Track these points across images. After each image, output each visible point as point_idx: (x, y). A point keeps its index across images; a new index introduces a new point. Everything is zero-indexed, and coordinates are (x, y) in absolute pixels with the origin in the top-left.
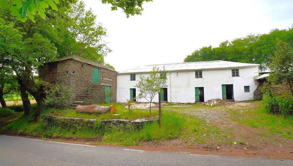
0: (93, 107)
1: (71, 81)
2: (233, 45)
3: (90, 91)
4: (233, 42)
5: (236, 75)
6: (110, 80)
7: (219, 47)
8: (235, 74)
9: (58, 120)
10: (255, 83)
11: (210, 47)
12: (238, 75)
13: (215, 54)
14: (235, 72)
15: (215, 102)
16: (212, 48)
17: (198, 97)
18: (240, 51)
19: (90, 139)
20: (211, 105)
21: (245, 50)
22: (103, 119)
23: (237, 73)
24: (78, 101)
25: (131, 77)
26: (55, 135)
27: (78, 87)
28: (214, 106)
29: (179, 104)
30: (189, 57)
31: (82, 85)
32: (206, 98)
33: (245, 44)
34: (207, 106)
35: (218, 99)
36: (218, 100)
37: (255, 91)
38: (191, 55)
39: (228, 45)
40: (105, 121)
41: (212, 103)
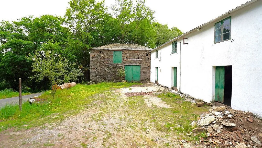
1: (91, 64)
6: (138, 59)
17: (222, 92)
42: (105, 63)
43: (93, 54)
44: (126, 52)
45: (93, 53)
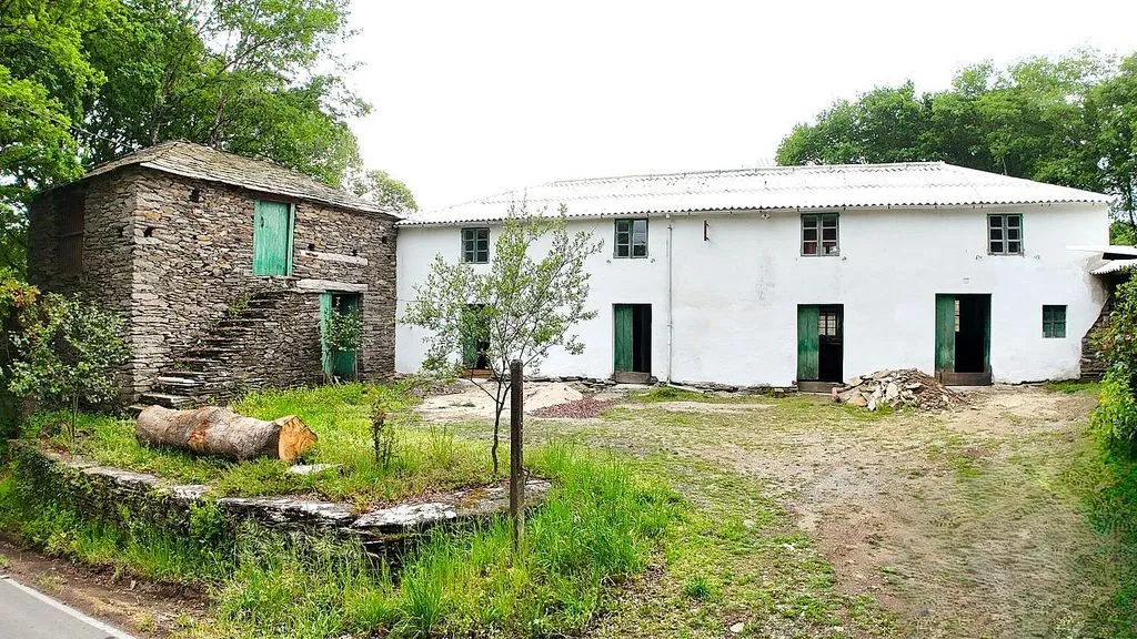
0: (206, 423)
1: (137, 277)
2: (1015, 84)
3: (238, 324)
4: (1015, 73)
5: (1006, 248)
6: (353, 260)
7: (951, 91)
8: (1005, 241)
9: (60, 475)
10: (1094, 290)
11: (908, 89)
12: (1015, 248)
13: (930, 125)
14: (1005, 230)
15: (893, 391)
16: (918, 96)
17: (814, 357)
18: (1043, 118)
19: (173, 590)
20: (871, 407)
21: (1067, 114)
22: (233, 493)
23: (1014, 234)
24: (171, 375)
25: (468, 246)
26: (53, 545)
27: (177, 307)
28: (883, 410)
29: (712, 391)
30: (801, 131)
31: (193, 295)
32: (854, 366)
33: (1067, 87)
34: (851, 409)
35: (908, 372)
36: (907, 377)
37: (1089, 332)
38: (813, 123)
39: (990, 83)
40: (236, 506)
41: (878, 393)
42: (217, 271)
43: (150, 205)
44: (309, 214)
45: (153, 196)
